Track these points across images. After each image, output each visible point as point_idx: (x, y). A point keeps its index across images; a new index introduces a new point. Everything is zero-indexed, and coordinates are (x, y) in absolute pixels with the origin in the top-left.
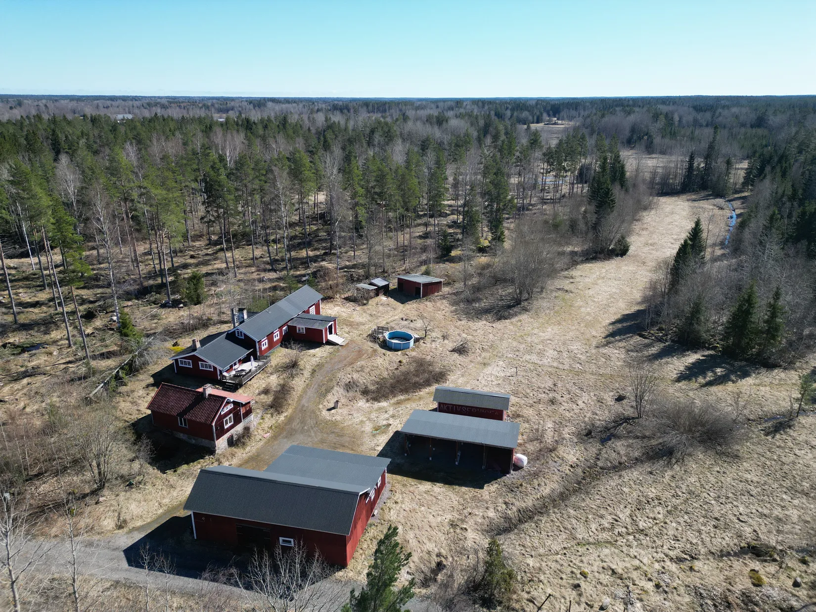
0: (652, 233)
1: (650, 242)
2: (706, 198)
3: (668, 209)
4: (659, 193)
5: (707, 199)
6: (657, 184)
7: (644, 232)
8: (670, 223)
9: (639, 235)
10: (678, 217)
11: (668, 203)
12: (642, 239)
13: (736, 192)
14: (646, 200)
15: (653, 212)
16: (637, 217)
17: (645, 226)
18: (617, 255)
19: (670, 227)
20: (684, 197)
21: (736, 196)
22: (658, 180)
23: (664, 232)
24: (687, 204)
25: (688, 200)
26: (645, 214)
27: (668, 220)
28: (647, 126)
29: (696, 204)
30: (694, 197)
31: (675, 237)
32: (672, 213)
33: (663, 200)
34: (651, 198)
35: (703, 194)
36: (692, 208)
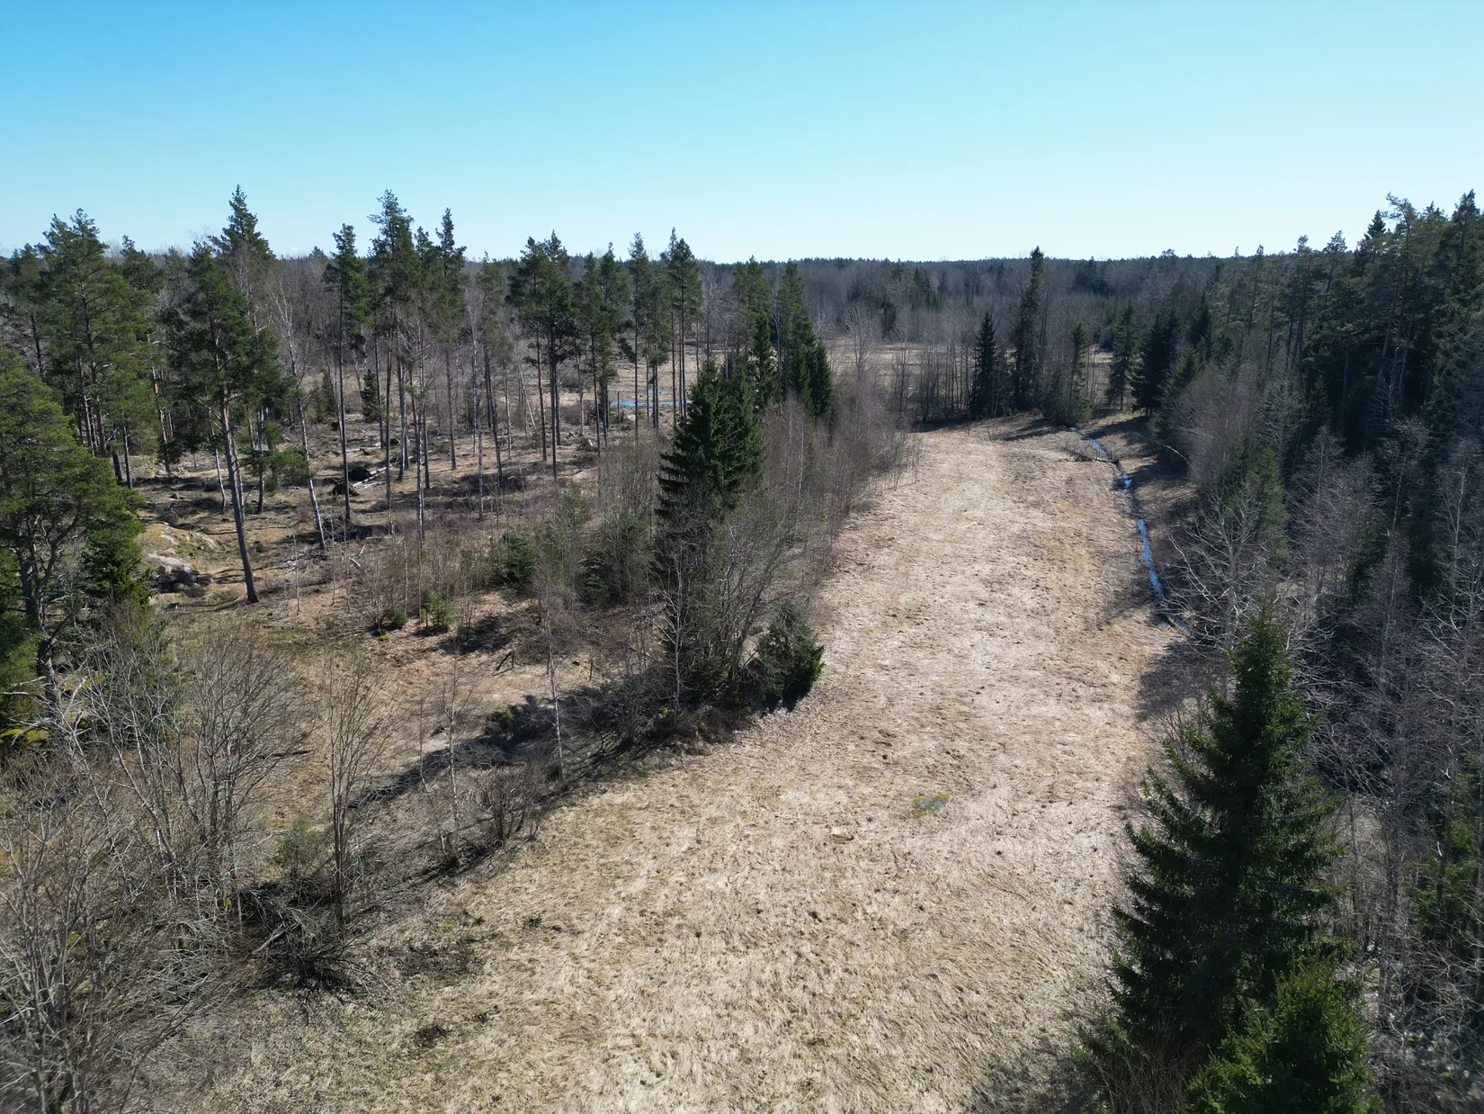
0: (909, 558)
1: (905, 599)
2: (1033, 431)
3: (946, 466)
4: (917, 423)
5: (1040, 434)
6: (912, 400)
7: (884, 558)
8: (960, 514)
9: (865, 568)
10: (977, 489)
11: (943, 446)
12: (875, 589)
13: (1100, 413)
14: (883, 441)
15: (907, 477)
16: (857, 500)
17: (885, 530)
18: (770, 704)
19: (963, 526)
20: (980, 429)
21: (1103, 422)
22: (911, 390)
23: (948, 550)
24: (991, 449)
25: (994, 438)
26: (883, 484)
27: (953, 502)
28: (883, 289)
29: (1015, 448)
30: (1004, 429)
31: (985, 569)
32: (960, 478)
33: (930, 439)
34: (898, 435)
35: (1025, 419)
36: (1009, 458)
